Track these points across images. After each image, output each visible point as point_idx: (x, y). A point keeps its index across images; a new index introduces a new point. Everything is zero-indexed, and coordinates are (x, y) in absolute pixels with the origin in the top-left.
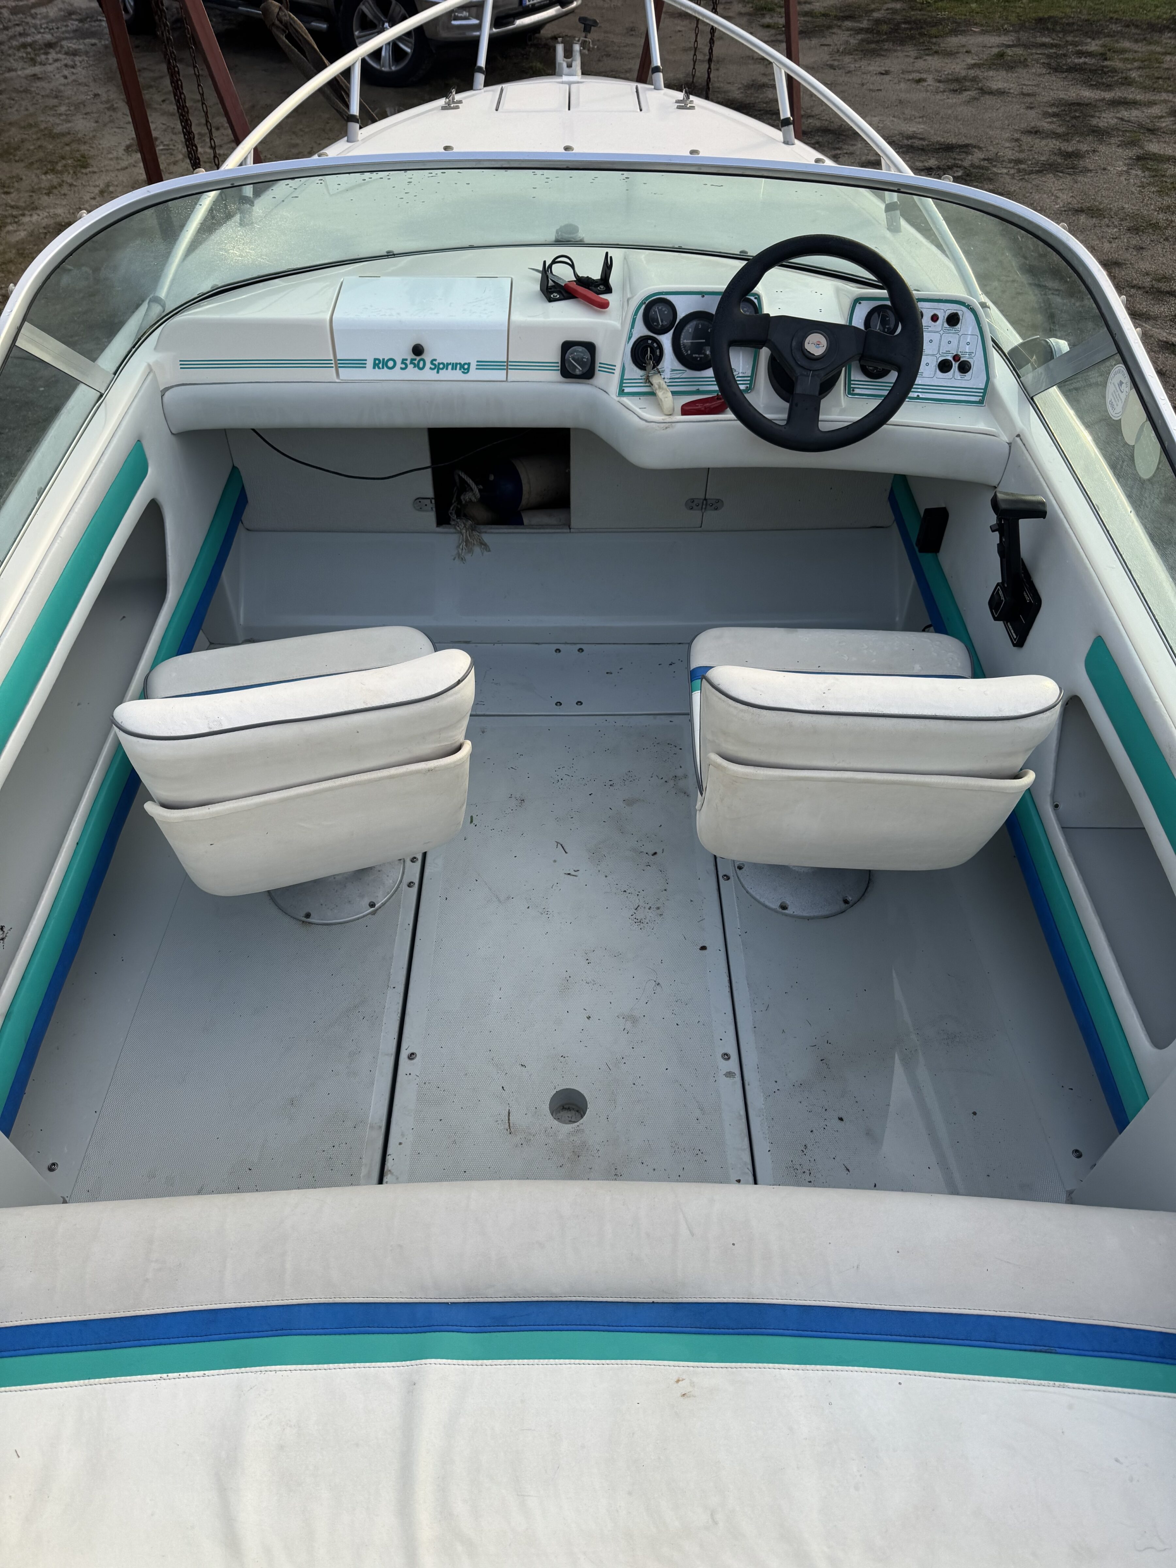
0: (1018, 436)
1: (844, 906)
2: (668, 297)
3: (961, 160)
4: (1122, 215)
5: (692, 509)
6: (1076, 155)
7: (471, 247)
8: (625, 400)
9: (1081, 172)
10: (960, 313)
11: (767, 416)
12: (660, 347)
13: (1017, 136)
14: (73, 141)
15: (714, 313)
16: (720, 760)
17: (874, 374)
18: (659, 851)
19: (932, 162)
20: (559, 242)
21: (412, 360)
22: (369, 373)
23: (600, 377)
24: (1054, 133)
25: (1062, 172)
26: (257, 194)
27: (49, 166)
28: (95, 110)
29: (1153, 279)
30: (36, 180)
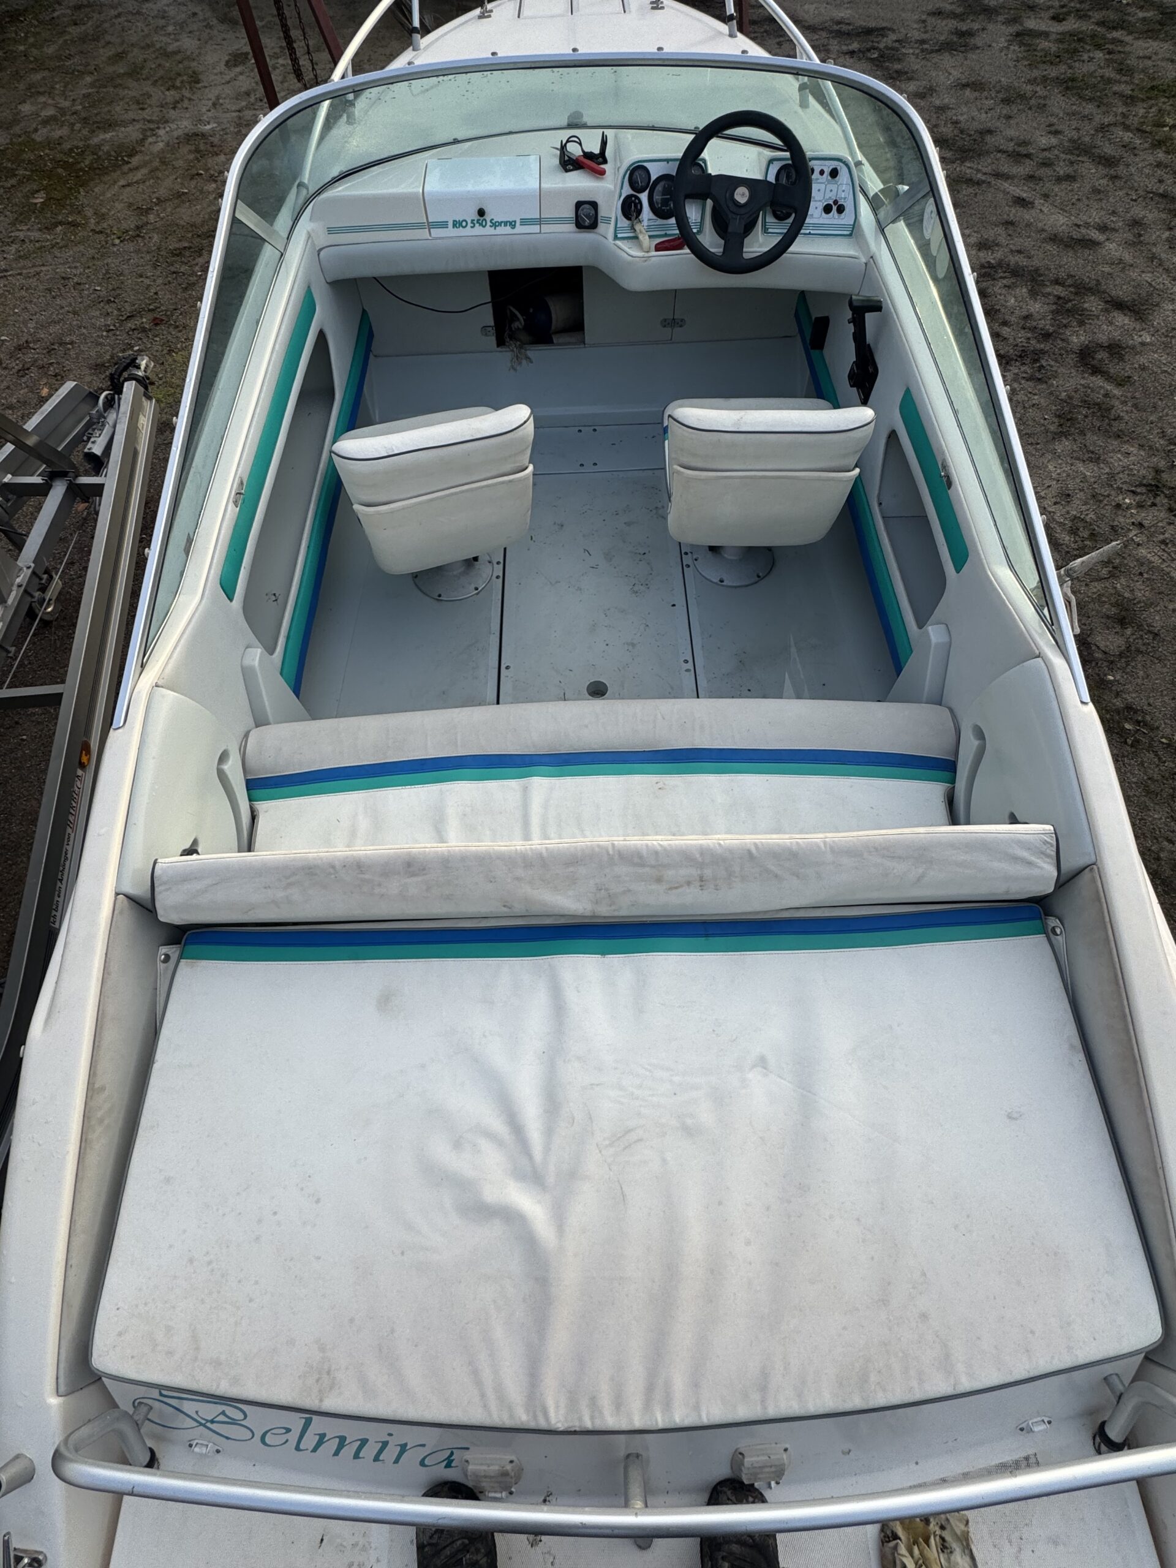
0: (872, 257)
1: (757, 579)
2: (645, 164)
3: (878, 42)
4: (997, 89)
5: (665, 326)
6: (970, 34)
7: (511, 133)
8: (618, 243)
9: (971, 49)
10: (839, 168)
11: (712, 250)
12: (640, 203)
13: (924, 17)
14: (184, 59)
15: (674, 174)
16: (679, 468)
17: (780, 217)
18: (647, 552)
19: (855, 46)
20: (570, 126)
21: (478, 220)
22: (450, 232)
23: (601, 227)
24: (954, 13)
25: (955, 50)
26: (356, 97)
27: (169, 82)
28: (196, 29)
29: (1015, 144)
30: (163, 96)
